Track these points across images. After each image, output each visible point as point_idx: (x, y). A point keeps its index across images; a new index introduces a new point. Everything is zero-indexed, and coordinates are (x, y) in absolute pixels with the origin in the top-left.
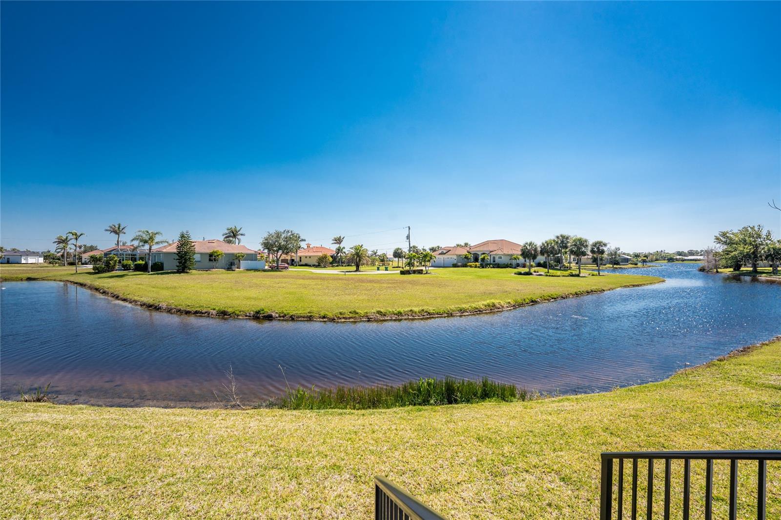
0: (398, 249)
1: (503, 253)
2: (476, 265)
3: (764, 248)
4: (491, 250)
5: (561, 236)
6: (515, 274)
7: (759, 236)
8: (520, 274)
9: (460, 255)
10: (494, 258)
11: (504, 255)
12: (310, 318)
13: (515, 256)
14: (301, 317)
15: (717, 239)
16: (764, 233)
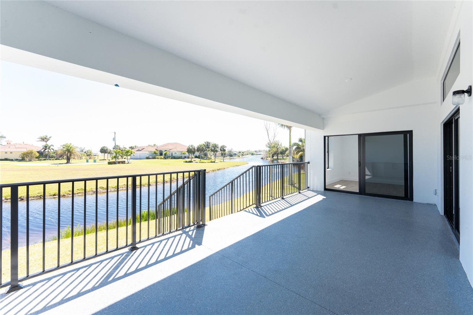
0: (104, 147)
1: (177, 151)
2: (161, 158)
3: (280, 149)
4: (170, 148)
5: (207, 142)
6: (184, 162)
9: (151, 152)
10: (172, 153)
13: (184, 152)
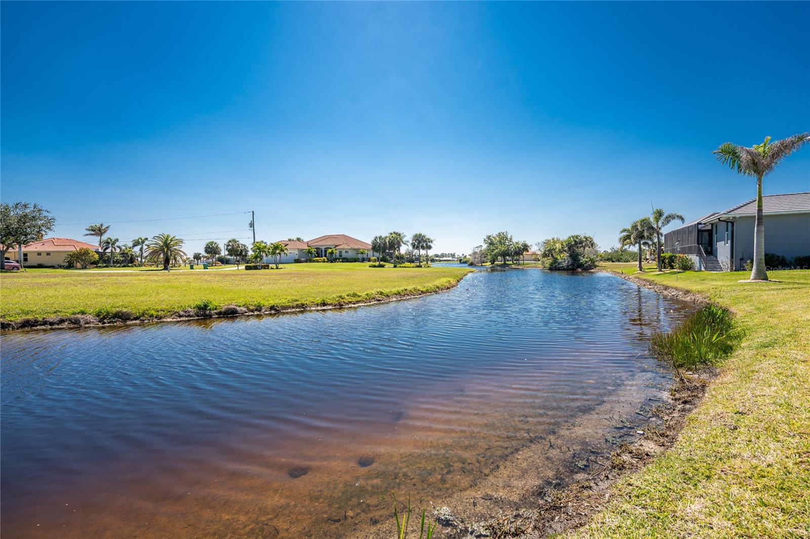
0: (212, 243)
1: (350, 247)
2: (324, 259)
3: (512, 247)
4: (337, 244)
6: (370, 267)
7: (507, 239)
8: (375, 266)
9: (302, 250)
10: (340, 252)
11: (352, 249)
13: (361, 251)
14: (289, 307)
15: (485, 240)
16: (509, 237)
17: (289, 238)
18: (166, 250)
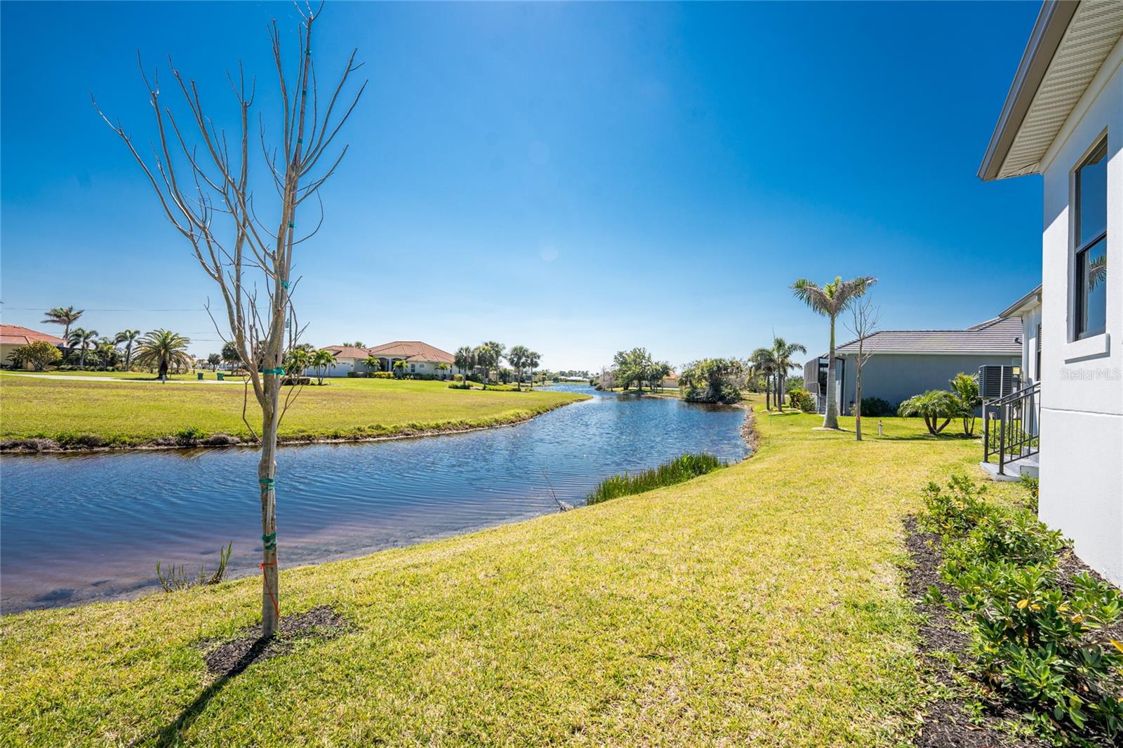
1: (426, 360)
2: (389, 375)
3: (649, 369)
6: (450, 387)
7: (644, 357)
8: (457, 387)
9: (360, 360)
10: (413, 366)
11: (429, 362)
12: (309, 440)
13: (442, 365)
15: (616, 358)
16: (647, 355)
17: (346, 342)
18: (163, 352)
